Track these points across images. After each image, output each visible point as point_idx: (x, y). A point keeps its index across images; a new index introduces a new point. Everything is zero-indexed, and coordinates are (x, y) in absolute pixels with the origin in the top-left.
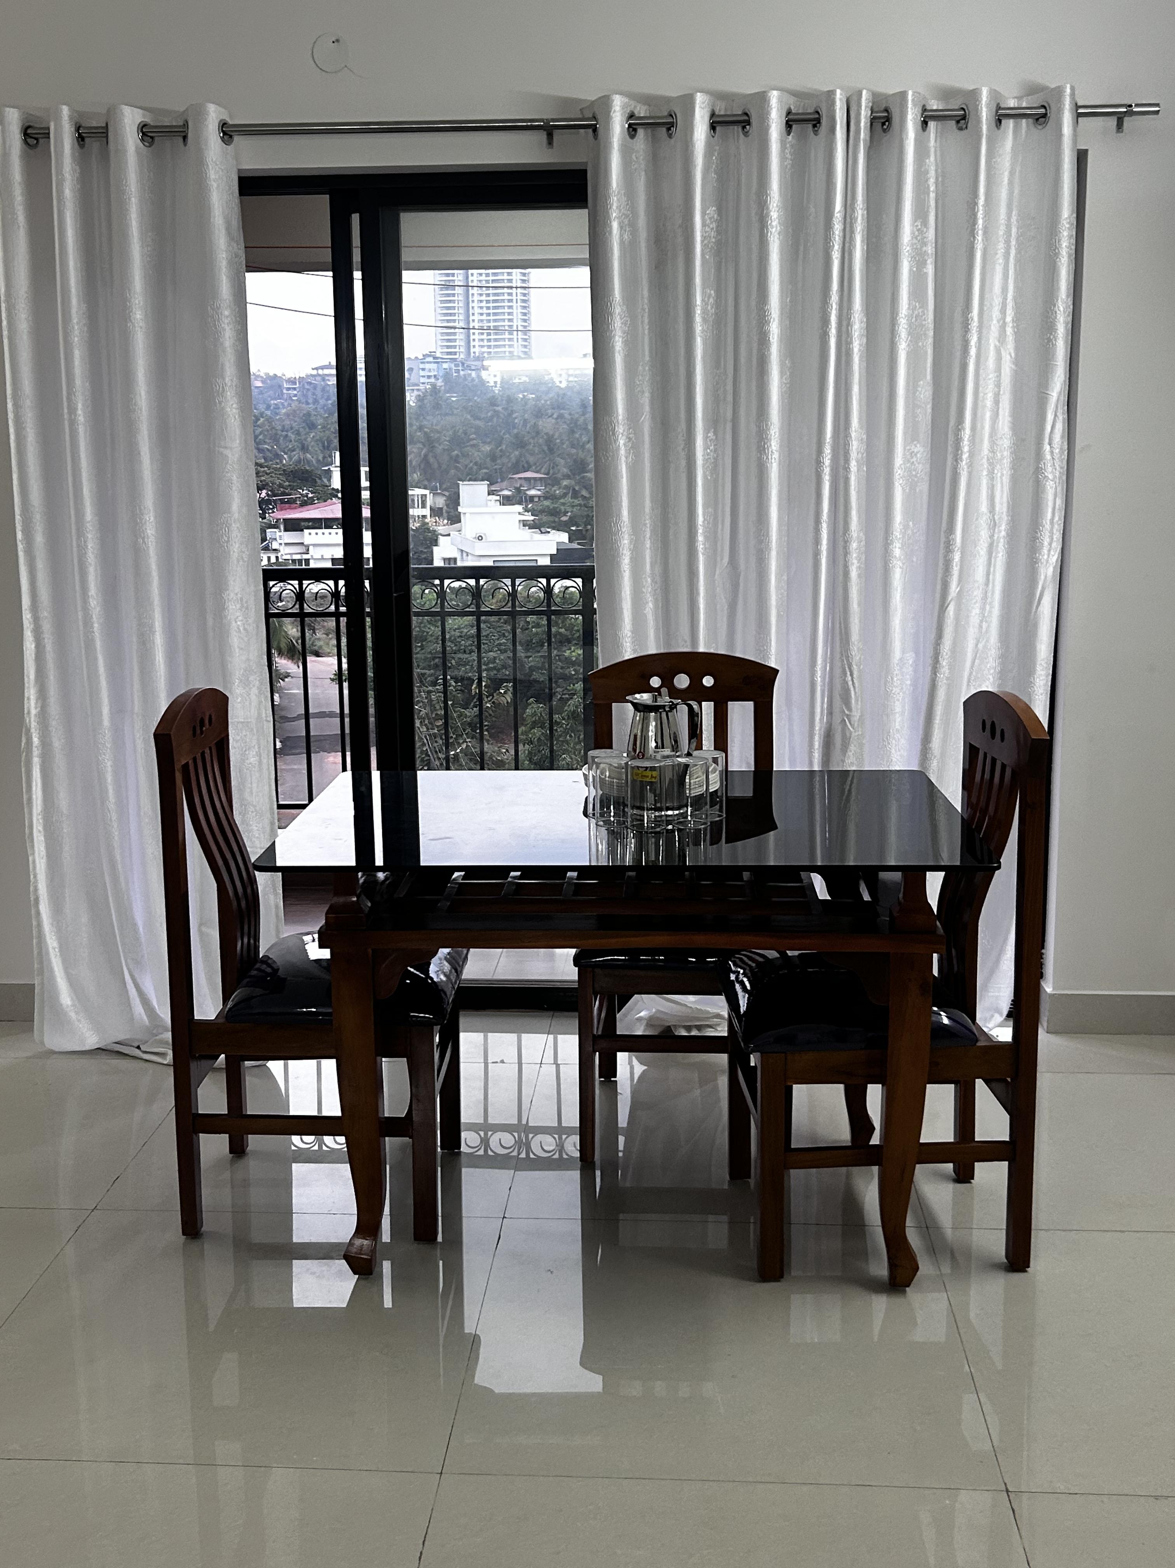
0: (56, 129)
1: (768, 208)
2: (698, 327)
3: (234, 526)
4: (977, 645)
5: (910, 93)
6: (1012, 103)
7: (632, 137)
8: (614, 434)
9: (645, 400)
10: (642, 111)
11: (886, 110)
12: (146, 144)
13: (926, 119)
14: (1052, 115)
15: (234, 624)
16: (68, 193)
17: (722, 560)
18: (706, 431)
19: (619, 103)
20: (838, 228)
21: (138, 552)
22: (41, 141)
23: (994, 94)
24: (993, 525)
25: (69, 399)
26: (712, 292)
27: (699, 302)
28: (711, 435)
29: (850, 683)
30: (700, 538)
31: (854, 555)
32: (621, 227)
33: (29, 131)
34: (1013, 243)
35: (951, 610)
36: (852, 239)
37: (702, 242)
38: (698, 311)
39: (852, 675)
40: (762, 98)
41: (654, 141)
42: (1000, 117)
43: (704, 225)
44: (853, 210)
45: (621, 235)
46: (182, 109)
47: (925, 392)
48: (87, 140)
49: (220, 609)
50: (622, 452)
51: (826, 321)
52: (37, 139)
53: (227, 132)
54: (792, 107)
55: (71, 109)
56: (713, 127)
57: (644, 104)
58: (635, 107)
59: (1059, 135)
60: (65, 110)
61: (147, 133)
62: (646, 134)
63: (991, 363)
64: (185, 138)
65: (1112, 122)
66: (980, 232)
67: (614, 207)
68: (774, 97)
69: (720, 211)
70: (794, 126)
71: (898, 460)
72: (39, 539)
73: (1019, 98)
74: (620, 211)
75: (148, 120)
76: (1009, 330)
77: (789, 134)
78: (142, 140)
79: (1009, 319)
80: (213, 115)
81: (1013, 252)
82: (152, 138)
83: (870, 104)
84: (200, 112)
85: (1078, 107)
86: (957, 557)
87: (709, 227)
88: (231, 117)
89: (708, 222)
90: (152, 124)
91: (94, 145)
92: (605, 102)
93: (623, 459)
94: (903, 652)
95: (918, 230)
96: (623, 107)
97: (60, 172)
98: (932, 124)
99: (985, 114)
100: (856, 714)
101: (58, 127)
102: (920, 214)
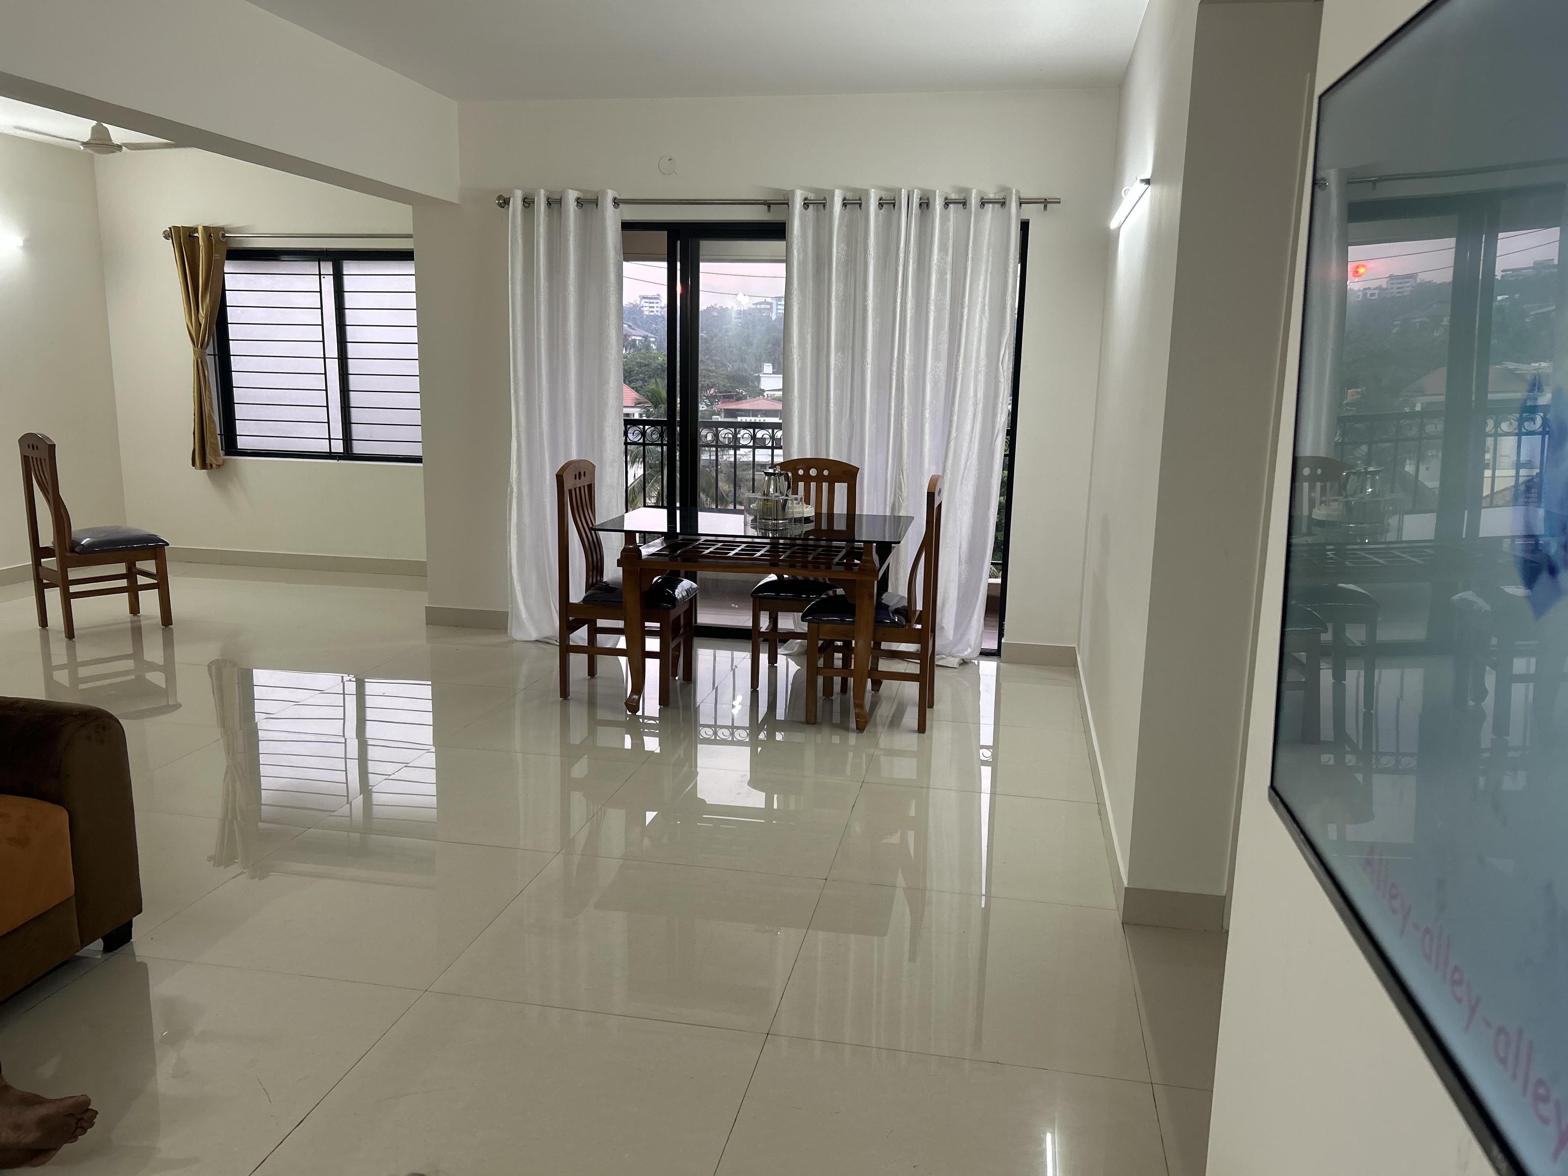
0: (537, 201)
1: (868, 246)
2: (833, 302)
3: (611, 390)
4: (966, 463)
5: (937, 191)
6: (992, 196)
7: (806, 209)
8: (791, 352)
9: (809, 337)
10: (811, 196)
11: (928, 199)
12: (579, 207)
13: (947, 203)
14: (1007, 203)
15: (608, 438)
16: (542, 230)
17: (846, 416)
18: (836, 352)
19: (799, 194)
20: (902, 255)
21: (566, 401)
22: (531, 205)
23: (979, 192)
24: (976, 404)
25: (538, 328)
26: (842, 285)
27: (834, 290)
28: (839, 354)
29: (902, 479)
30: (832, 404)
31: (906, 416)
32: (798, 253)
33: (526, 200)
34: (990, 264)
35: (952, 444)
36: (908, 261)
37: (836, 261)
38: (834, 294)
39: (903, 475)
40: (867, 192)
41: (818, 210)
42: (983, 203)
43: (837, 253)
44: (909, 247)
45: (798, 257)
46: (597, 190)
47: (945, 337)
48: (552, 205)
49: (601, 430)
50: (796, 360)
51: (895, 301)
52: (529, 204)
53: (616, 202)
54: (883, 197)
55: (546, 190)
56: (844, 205)
57: (813, 193)
58: (808, 195)
59: (1010, 213)
60: (542, 191)
61: (579, 202)
62: (814, 208)
63: (977, 324)
64: (597, 205)
65: (1042, 206)
66: (970, 260)
67: (795, 243)
68: (873, 192)
69: (848, 245)
70: (884, 206)
71: (929, 369)
72: (521, 393)
73: (995, 194)
74: (798, 244)
75: (580, 195)
76: (987, 308)
77: (881, 209)
78: (577, 206)
79: (987, 302)
80: (610, 194)
81: (990, 268)
82: (582, 204)
83: (919, 196)
84: (604, 193)
85: (1020, 198)
86: (955, 418)
87: (840, 253)
88: (619, 194)
89: (840, 251)
90: (582, 198)
91: (555, 206)
92: (793, 192)
93: (796, 364)
94: (929, 465)
95: (941, 258)
96: (802, 195)
97: (538, 218)
98: (951, 206)
99: (974, 202)
100: (905, 495)
101: (539, 199)
102: (943, 249)
